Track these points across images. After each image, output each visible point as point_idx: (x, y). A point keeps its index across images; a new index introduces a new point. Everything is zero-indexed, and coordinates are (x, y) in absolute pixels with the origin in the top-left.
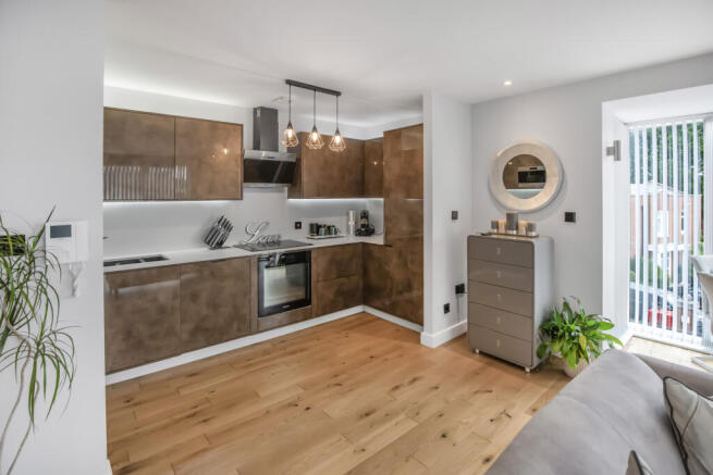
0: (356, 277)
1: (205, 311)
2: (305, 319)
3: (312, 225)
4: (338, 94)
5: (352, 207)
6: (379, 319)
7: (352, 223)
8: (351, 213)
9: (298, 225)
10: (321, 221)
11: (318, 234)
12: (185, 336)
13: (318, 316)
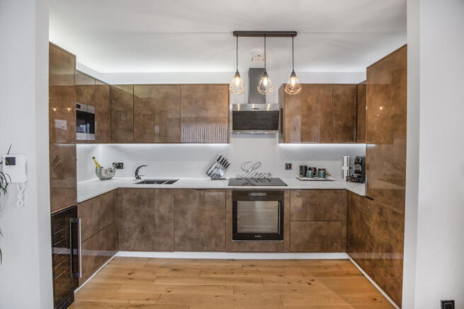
0: (339, 224)
1: (190, 225)
2: (277, 251)
3: (301, 167)
4: (293, 34)
5: (347, 152)
6: (363, 275)
7: (346, 168)
8: (345, 158)
9: (289, 167)
10: (311, 164)
11: (305, 176)
12: (177, 240)
13: (290, 251)
